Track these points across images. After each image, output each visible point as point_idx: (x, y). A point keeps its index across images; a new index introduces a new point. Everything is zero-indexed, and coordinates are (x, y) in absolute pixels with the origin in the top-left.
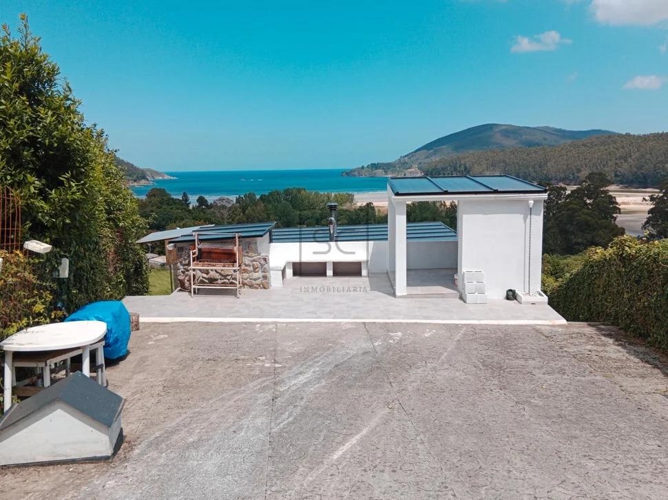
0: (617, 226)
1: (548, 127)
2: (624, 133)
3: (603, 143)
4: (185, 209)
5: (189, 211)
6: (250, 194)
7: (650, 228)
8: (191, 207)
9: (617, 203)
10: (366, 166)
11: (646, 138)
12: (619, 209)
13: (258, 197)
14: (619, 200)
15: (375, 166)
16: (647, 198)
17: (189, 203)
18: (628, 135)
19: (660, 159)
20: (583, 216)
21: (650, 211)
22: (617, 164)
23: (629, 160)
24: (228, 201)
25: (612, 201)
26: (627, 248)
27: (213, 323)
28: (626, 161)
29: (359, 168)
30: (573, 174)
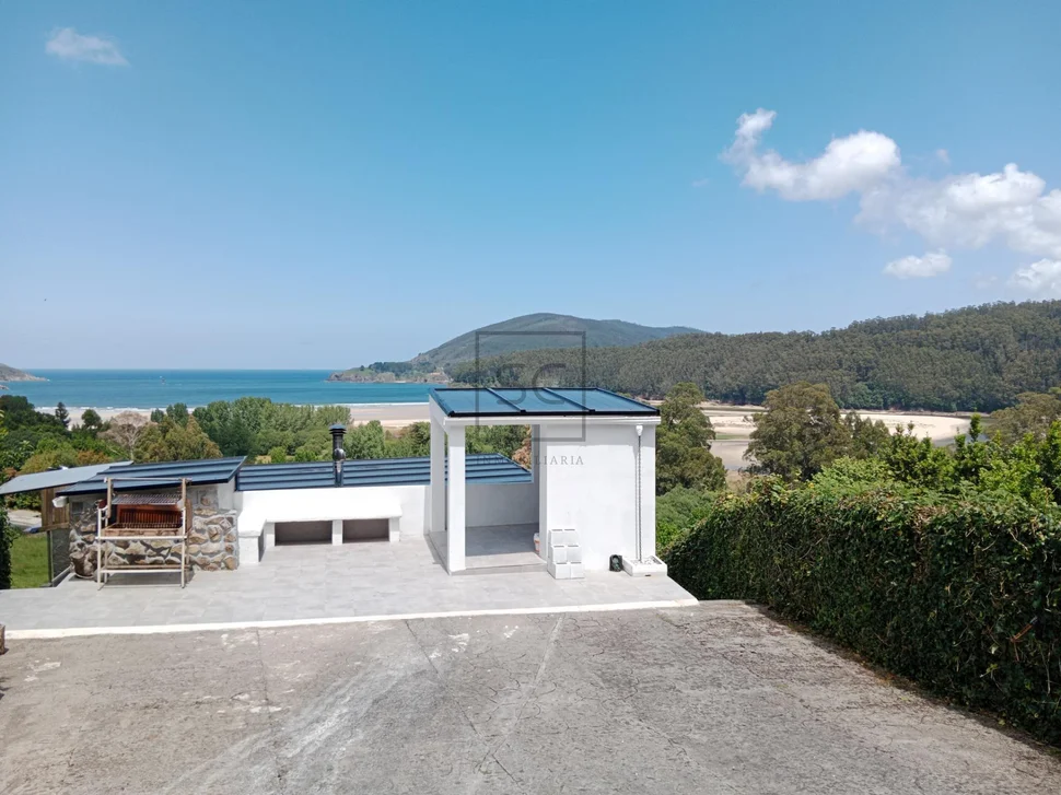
0: (711, 456)
1: (619, 321)
2: (713, 333)
3: (688, 345)
4: (60, 431)
5: (68, 435)
6: (177, 406)
7: (753, 458)
8: (70, 428)
9: (710, 425)
10: (366, 366)
11: (740, 340)
12: (714, 433)
13: (191, 410)
14: (713, 420)
15: (381, 367)
16: (750, 418)
17: (68, 422)
18: (719, 335)
19: (760, 367)
20: (669, 442)
21: (754, 435)
22: (706, 372)
23: (722, 368)
24: (138, 418)
25: (704, 422)
26: (775, 494)
27: (141, 637)
28: (717, 369)
29: (356, 370)
30: (652, 386)
